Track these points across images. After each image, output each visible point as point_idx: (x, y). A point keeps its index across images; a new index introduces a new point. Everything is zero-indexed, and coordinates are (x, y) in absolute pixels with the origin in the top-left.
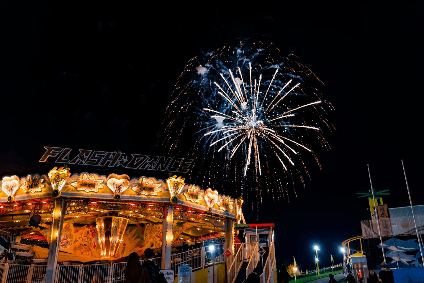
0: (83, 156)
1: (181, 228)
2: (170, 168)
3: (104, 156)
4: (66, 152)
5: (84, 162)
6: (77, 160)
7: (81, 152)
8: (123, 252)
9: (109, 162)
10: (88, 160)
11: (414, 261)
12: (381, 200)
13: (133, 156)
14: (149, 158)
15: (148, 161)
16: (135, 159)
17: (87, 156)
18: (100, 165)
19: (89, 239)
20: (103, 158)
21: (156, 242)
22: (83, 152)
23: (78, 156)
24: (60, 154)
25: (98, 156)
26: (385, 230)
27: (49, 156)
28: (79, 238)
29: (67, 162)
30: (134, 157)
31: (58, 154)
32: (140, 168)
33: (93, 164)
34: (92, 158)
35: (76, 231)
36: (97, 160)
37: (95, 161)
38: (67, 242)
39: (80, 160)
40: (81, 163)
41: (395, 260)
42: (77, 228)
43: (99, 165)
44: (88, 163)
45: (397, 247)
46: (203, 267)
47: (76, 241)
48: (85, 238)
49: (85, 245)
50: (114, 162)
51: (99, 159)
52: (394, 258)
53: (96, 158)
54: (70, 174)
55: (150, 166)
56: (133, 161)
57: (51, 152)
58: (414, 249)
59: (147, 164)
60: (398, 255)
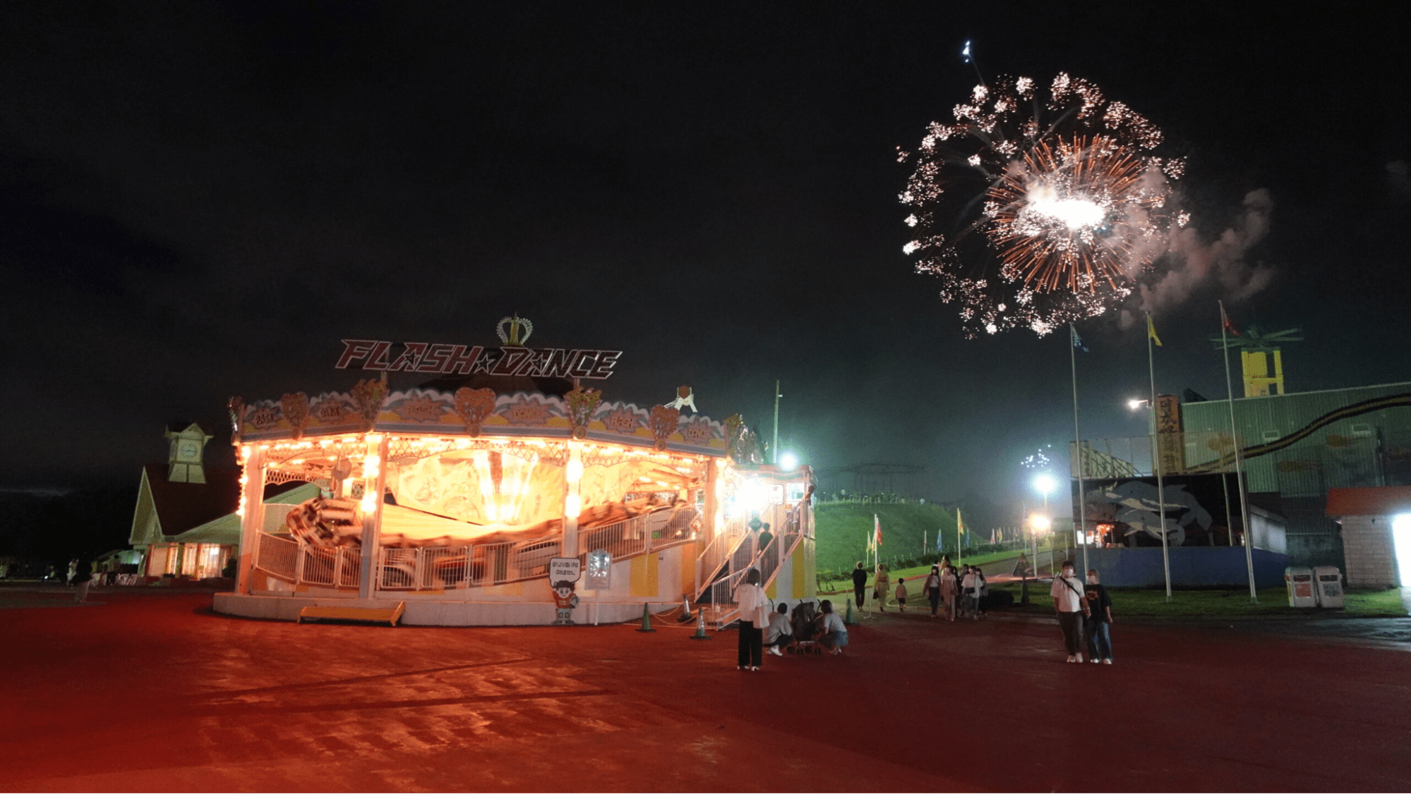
0: (413, 356)
1: (636, 471)
2: (574, 372)
3: (450, 353)
4: (383, 347)
5: (414, 367)
6: (402, 364)
7: (408, 348)
8: (536, 511)
9: (460, 365)
10: (421, 362)
11: (1176, 531)
12: (1277, 354)
13: (504, 351)
14: (535, 353)
15: (534, 358)
16: (507, 357)
17: (420, 354)
18: (445, 371)
19: (472, 488)
20: (449, 357)
21: (594, 495)
22: (412, 347)
23: (403, 355)
24: (371, 352)
25: (439, 353)
26: (1168, 453)
27: (351, 357)
28: (453, 485)
29: (384, 366)
30: (506, 352)
31: (367, 352)
32: (516, 375)
33: (431, 369)
34: (428, 358)
35: (446, 473)
36: (438, 361)
37: (434, 363)
38: (430, 494)
39: (407, 363)
40: (410, 368)
41: (1133, 529)
42: (449, 467)
43: (442, 370)
44: (422, 369)
45: (1142, 502)
46: (648, 552)
47: (446, 491)
48: (464, 485)
49: (465, 498)
50: (468, 364)
51: (442, 360)
52: (1132, 524)
53: (436, 358)
54: (388, 391)
55: (536, 368)
56: (505, 362)
57: (355, 351)
58: (1179, 506)
59: (529, 364)
60: (1143, 519)
